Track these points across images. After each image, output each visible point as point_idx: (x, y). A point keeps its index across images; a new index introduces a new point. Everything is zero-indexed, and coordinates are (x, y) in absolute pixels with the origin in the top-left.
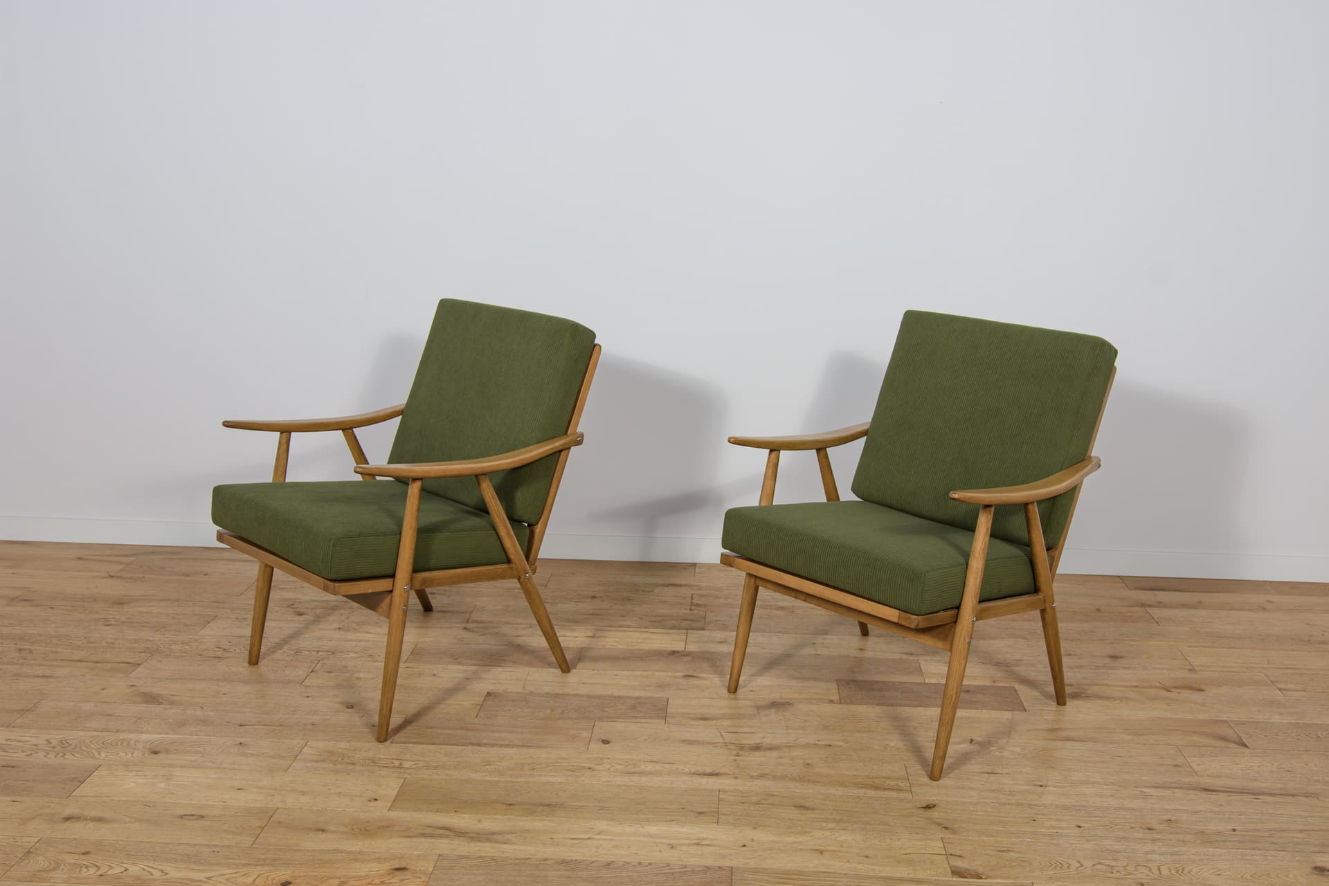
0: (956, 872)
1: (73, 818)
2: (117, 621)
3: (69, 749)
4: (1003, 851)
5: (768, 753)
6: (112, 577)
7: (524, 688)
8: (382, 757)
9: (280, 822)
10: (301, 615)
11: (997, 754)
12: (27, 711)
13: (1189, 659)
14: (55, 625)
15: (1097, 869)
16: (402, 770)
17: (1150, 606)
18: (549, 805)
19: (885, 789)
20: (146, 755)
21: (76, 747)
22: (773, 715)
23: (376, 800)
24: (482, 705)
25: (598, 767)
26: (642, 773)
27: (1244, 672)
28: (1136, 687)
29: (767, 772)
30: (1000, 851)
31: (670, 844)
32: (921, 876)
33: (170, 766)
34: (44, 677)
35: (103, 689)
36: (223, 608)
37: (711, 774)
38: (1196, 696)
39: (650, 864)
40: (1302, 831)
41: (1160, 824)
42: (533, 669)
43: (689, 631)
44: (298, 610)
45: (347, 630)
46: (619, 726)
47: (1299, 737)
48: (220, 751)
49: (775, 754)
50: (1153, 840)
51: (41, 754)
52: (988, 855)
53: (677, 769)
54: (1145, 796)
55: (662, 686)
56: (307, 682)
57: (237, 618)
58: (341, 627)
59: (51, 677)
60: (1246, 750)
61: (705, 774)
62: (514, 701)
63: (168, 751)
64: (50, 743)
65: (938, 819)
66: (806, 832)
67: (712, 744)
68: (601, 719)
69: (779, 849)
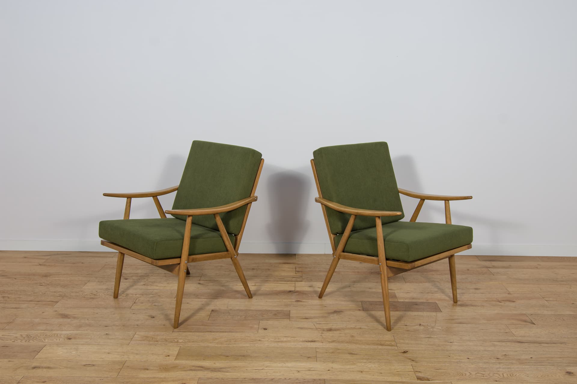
0: (419, 378)
1: (37, 367)
2: (45, 284)
3: (31, 338)
4: (438, 369)
5: (335, 332)
6: (40, 265)
7: (227, 308)
8: (169, 338)
9: (128, 366)
10: (127, 279)
11: (432, 330)
12: (10, 323)
13: (508, 289)
14: (18, 286)
15: (477, 375)
16: (178, 343)
17: (490, 268)
18: (244, 356)
19: (386, 345)
20: (66, 340)
21: (34, 337)
22: (335, 316)
23: (169, 356)
24: (210, 315)
25: (263, 340)
26: (282, 342)
27: (531, 294)
28: (486, 301)
29: (335, 340)
30: (436, 369)
31: (297, 371)
32: (404, 381)
33: (77, 344)
34: (16, 308)
35: (43, 313)
36: (92, 277)
37: (312, 341)
38: (512, 304)
39: (290, 379)
40: (560, 358)
41: (502, 356)
42: (230, 300)
43: (296, 282)
44: (125, 277)
45: (148, 285)
46: (270, 322)
47: (556, 320)
48: (98, 337)
49: (338, 332)
50: (499, 363)
51: (19, 341)
52: (431, 371)
53: (297, 340)
54: (495, 346)
55: (287, 305)
56: (133, 308)
57: (98, 281)
58: (145, 284)
59: (19, 308)
60: (534, 326)
61: (309, 341)
62: (224, 313)
63: (75, 338)
64: (22, 336)
65: (409, 357)
66: (355, 364)
67: (311, 329)
68: (262, 320)
69: (344, 371)
